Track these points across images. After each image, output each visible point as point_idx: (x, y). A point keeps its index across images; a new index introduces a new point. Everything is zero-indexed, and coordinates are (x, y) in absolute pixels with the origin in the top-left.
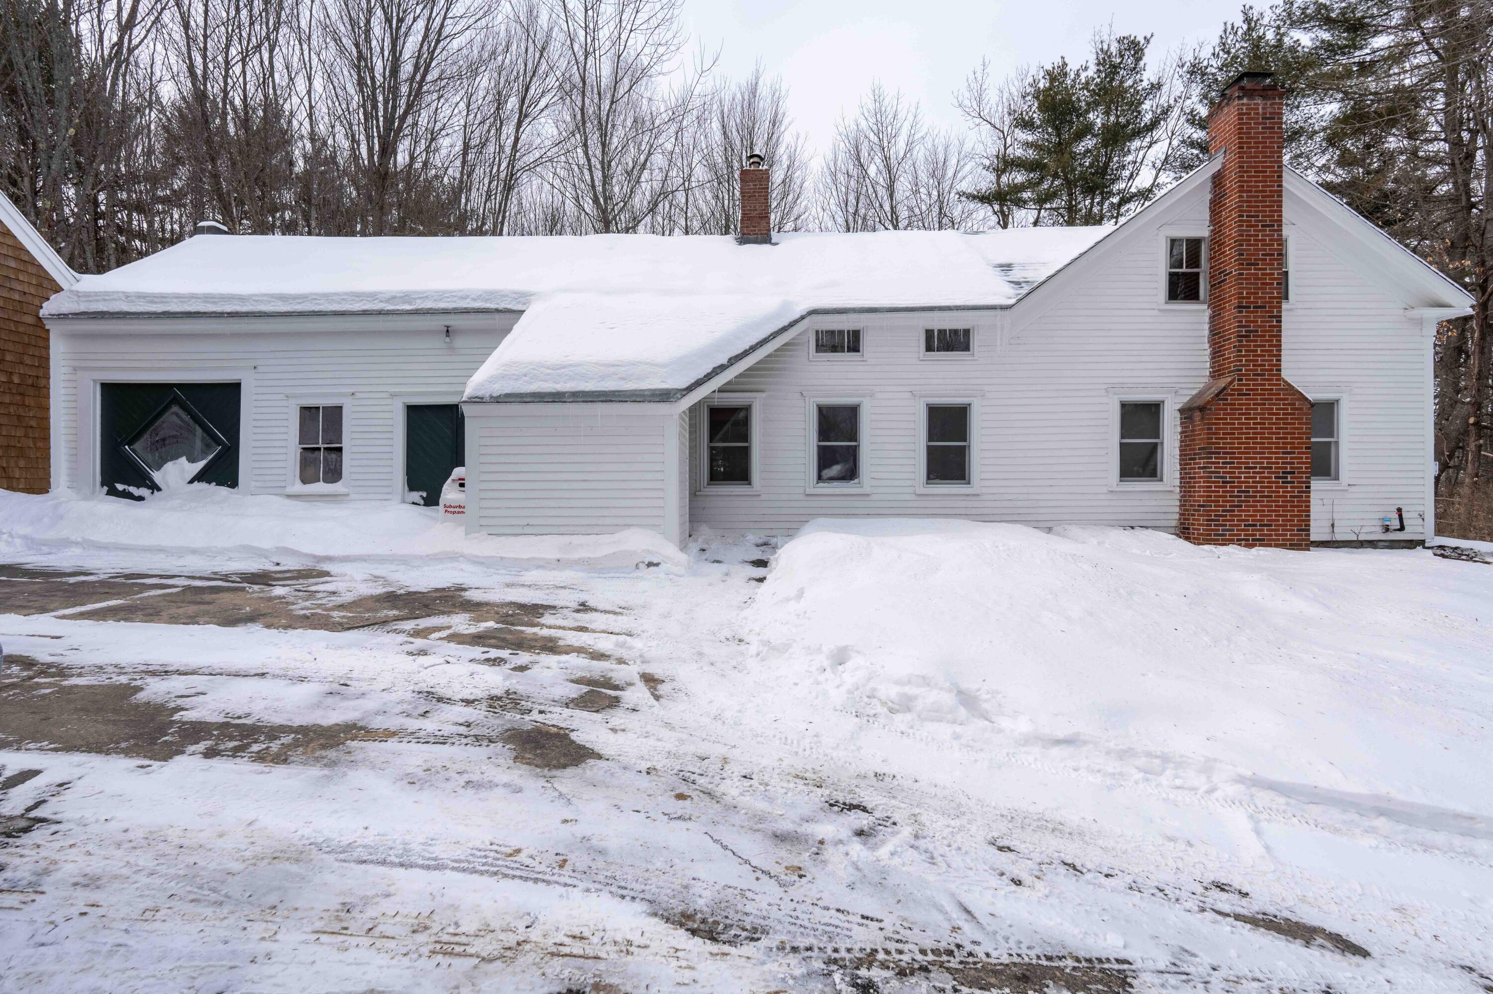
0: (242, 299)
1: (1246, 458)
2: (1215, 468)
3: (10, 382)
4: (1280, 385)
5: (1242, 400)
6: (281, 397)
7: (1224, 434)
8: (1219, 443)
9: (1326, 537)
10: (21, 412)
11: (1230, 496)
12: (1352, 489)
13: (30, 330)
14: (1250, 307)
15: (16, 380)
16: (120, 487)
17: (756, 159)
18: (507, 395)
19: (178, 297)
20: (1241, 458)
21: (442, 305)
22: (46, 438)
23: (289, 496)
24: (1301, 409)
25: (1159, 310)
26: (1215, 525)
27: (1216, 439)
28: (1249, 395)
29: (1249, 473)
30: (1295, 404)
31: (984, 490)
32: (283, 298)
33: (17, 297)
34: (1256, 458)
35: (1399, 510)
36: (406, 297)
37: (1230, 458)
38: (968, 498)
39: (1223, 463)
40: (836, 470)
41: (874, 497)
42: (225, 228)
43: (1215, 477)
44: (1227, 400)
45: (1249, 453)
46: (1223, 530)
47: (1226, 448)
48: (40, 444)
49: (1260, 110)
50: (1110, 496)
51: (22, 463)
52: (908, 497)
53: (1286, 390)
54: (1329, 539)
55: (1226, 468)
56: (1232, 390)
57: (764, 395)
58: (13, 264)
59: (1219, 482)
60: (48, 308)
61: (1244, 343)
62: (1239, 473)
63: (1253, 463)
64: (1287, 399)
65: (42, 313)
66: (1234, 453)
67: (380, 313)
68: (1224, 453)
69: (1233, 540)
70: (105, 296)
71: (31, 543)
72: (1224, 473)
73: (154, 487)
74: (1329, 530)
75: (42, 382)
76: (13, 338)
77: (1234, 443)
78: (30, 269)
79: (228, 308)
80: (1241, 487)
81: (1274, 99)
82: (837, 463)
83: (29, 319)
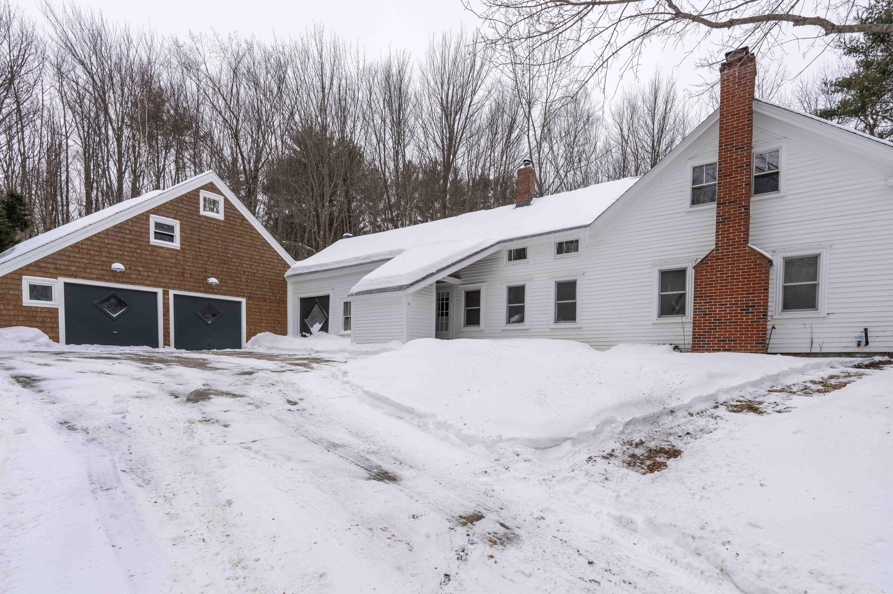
0: (326, 264)
1: (719, 299)
2: (699, 306)
3: (276, 299)
4: (745, 250)
5: (718, 262)
6: (339, 299)
7: (705, 285)
8: (702, 291)
9: (808, 351)
10: (279, 309)
11: (709, 323)
12: (831, 316)
13: (282, 282)
14: (726, 203)
15: (277, 299)
16: (304, 333)
17: (527, 162)
18: (359, 292)
19: (313, 266)
20: (717, 299)
21: (377, 259)
22: (286, 317)
23: (341, 335)
24: (762, 264)
25: (686, 212)
26: (698, 341)
27: (700, 288)
28: (723, 259)
29: (722, 308)
30: (756, 262)
31: (584, 325)
32: (337, 262)
33: (277, 272)
34: (727, 299)
35: (866, 330)
36: (368, 257)
37: (709, 299)
38: (576, 330)
39: (704, 303)
40: (516, 317)
41: (531, 331)
42: (351, 235)
43: (699, 312)
44: (708, 263)
45: (722, 295)
46: (703, 344)
47: (706, 293)
48: (284, 320)
49: (737, 74)
50: (653, 327)
51: (279, 326)
52: (546, 330)
53: (750, 253)
54: (809, 352)
55: (706, 305)
56: (712, 257)
57: (486, 284)
58: (276, 261)
59: (701, 314)
60: (287, 274)
61: (721, 226)
62: (715, 308)
63: (724, 302)
64: (751, 259)
65: (285, 276)
66: (712, 296)
67: (361, 264)
68: (705, 296)
69: (710, 350)
70: (309, 267)
71: (268, 348)
72: (705, 308)
73: (311, 333)
74: (809, 345)
75: (285, 299)
76: (277, 285)
77: (712, 290)
78: (282, 262)
79: (324, 268)
80: (716, 317)
81: (747, 64)
82: (516, 314)
83: (281, 279)
